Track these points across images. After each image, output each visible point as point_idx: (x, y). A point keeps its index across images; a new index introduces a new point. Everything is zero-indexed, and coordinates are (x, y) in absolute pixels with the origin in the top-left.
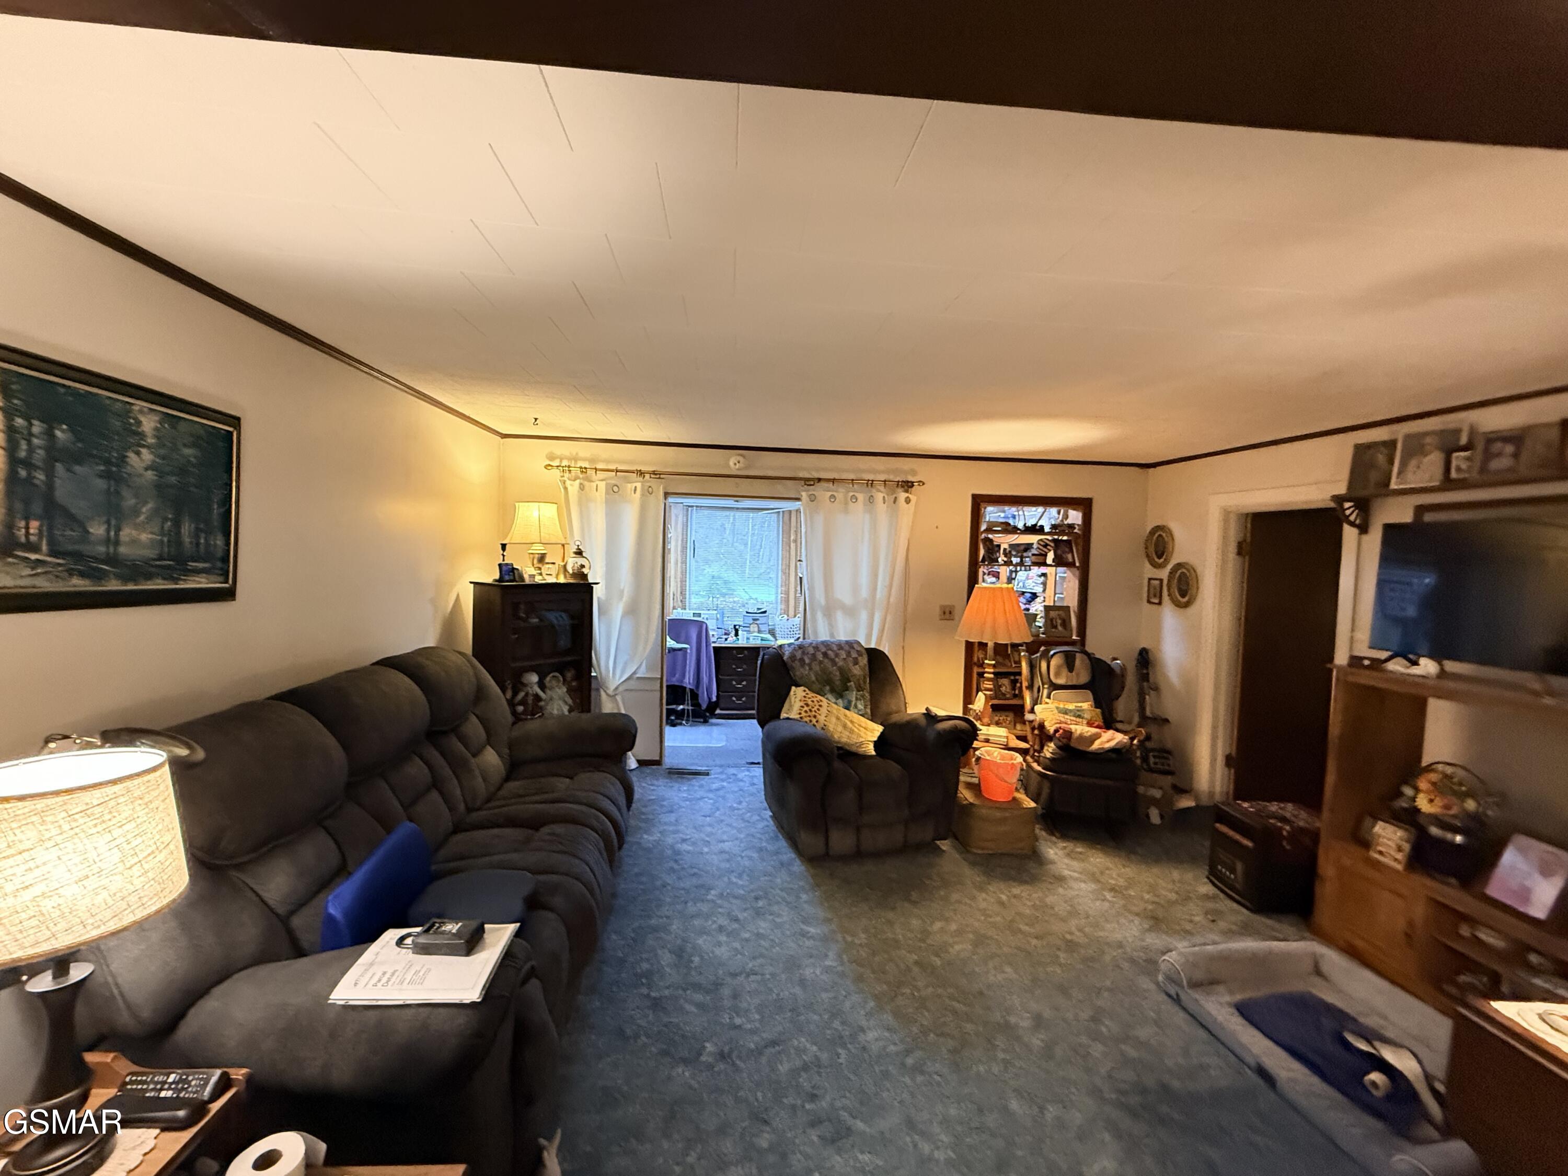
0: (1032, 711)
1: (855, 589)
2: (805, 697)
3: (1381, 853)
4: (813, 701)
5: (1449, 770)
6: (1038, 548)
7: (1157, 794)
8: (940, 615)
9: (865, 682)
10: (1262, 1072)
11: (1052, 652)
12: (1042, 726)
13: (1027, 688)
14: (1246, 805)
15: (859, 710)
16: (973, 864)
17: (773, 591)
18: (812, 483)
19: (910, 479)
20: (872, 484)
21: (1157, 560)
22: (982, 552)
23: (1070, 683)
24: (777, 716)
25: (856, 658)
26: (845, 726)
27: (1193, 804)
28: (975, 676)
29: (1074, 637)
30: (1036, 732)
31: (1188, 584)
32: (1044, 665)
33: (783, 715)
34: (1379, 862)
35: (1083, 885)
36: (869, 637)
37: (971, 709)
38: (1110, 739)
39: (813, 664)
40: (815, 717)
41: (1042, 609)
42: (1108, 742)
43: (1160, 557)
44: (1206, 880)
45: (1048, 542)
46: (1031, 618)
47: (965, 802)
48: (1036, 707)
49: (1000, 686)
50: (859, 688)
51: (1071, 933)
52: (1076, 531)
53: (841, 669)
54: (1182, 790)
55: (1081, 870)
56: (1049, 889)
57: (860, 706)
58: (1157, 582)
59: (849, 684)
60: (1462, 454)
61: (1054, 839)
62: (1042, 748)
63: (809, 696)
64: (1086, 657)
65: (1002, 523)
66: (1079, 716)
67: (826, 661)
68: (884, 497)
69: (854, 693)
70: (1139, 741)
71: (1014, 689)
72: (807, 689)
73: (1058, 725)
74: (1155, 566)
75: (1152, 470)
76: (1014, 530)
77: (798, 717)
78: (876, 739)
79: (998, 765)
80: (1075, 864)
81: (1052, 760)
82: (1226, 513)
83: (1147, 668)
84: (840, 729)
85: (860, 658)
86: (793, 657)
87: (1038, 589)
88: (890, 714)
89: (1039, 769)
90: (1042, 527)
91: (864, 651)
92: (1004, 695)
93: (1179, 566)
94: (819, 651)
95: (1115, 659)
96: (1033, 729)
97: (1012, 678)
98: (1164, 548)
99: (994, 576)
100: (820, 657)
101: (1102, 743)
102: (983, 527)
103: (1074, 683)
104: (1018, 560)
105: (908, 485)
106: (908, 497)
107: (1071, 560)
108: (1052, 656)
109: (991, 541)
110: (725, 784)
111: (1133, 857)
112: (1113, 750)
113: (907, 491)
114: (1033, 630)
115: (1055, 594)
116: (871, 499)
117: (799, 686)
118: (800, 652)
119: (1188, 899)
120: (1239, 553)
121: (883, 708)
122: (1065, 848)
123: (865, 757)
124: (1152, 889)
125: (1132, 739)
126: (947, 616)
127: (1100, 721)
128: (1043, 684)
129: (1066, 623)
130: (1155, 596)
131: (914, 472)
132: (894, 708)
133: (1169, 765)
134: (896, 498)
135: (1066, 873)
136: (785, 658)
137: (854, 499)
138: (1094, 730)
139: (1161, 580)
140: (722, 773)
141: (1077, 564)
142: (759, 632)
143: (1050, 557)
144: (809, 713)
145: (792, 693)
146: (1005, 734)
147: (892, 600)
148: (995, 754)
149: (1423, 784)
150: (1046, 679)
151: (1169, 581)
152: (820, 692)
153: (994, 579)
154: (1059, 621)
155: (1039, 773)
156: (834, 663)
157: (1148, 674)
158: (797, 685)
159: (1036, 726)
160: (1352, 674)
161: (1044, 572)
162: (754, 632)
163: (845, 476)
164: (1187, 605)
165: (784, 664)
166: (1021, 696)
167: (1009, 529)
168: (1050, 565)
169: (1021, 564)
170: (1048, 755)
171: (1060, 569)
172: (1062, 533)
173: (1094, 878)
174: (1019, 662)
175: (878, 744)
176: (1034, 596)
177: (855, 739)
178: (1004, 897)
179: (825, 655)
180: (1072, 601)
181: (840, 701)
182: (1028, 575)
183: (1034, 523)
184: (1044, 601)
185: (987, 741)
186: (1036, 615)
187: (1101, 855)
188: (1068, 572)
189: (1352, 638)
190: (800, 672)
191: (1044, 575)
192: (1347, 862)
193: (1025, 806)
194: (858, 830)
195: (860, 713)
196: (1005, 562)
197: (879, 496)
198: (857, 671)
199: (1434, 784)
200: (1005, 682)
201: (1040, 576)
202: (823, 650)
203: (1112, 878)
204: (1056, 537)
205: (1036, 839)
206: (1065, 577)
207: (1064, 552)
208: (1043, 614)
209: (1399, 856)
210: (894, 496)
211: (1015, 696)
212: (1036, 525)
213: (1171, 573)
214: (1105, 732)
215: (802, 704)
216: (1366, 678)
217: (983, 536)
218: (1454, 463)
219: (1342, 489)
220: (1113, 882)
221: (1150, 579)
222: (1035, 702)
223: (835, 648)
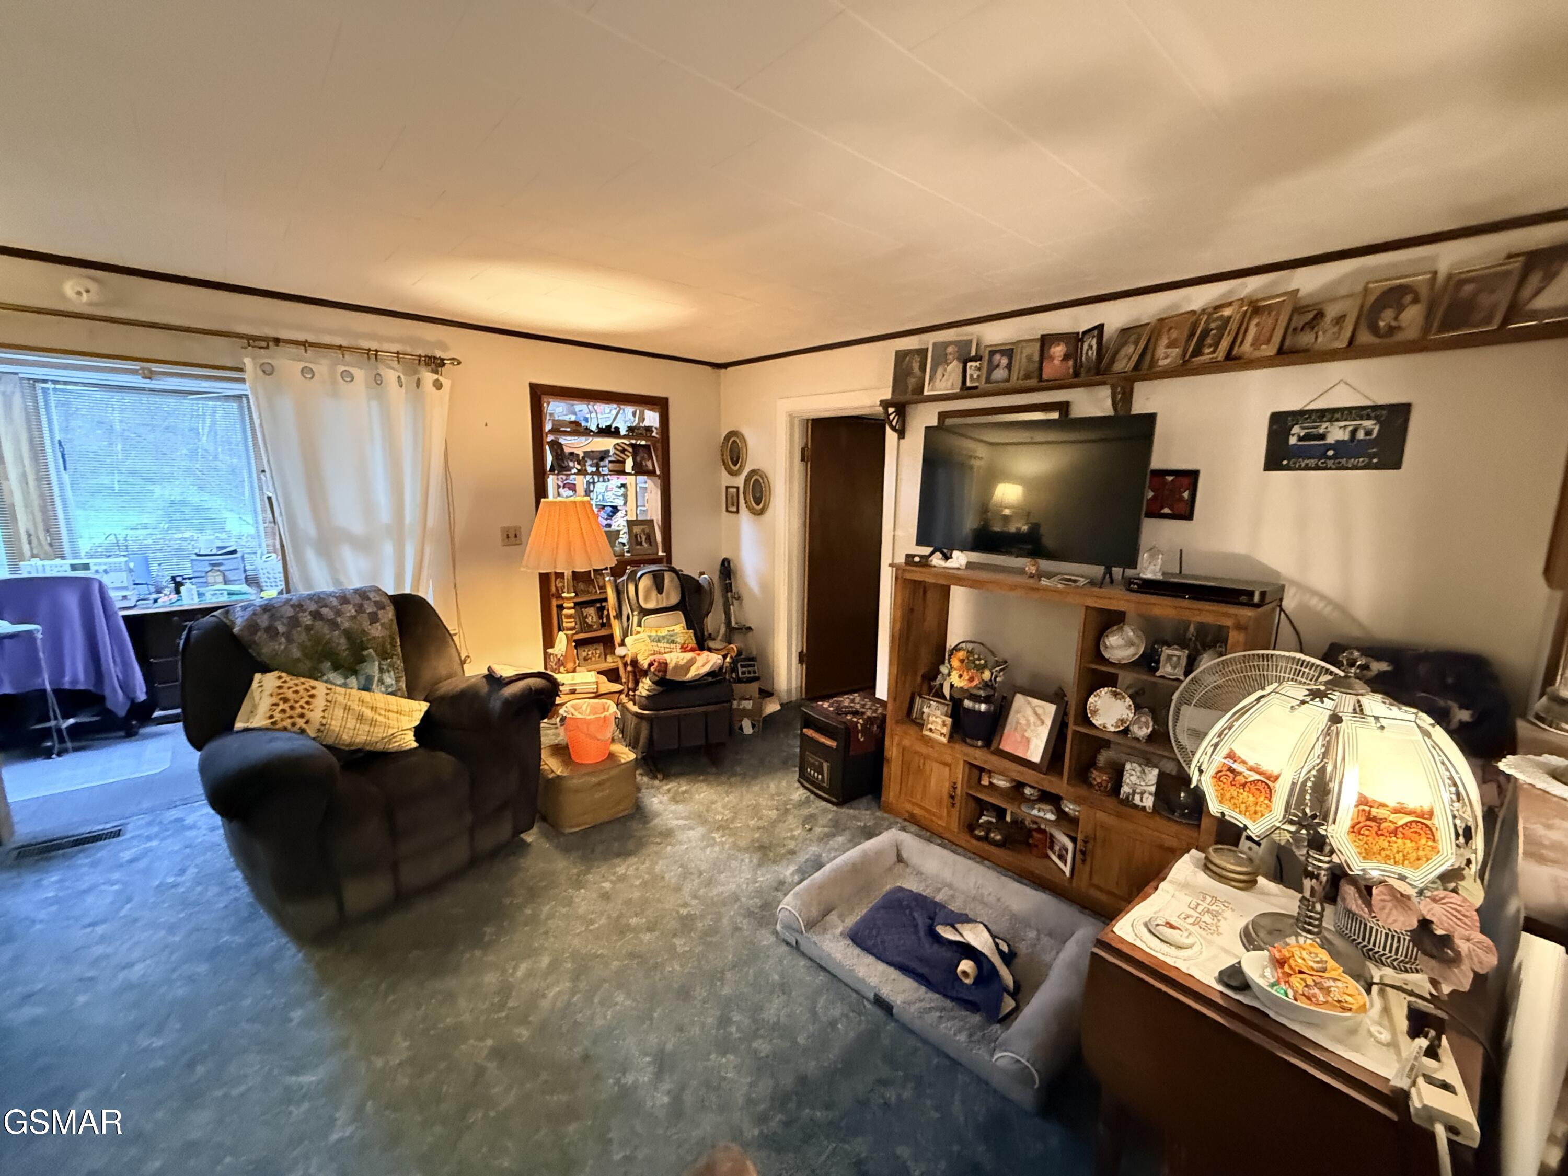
0: (623, 644)
1: (368, 509)
2: (280, 687)
3: (931, 730)
4: (297, 692)
5: (970, 646)
6: (615, 453)
7: (748, 705)
8: (503, 540)
9: (393, 645)
10: (881, 1003)
11: (639, 574)
12: (634, 663)
13: (615, 617)
14: (826, 705)
15: (388, 687)
16: (566, 849)
17: (250, 519)
18: (264, 344)
19: (438, 354)
20: (376, 355)
21: (732, 466)
22: (549, 459)
23: (660, 606)
24: (228, 727)
25: (375, 614)
26: (360, 718)
27: (778, 707)
28: (554, 610)
29: (660, 553)
30: (629, 668)
31: (761, 492)
32: (631, 588)
33: (239, 725)
34: (930, 739)
35: (691, 833)
36: (399, 578)
37: (551, 654)
38: (706, 662)
39: (294, 632)
40: (302, 716)
41: (625, 524)
42: (703, 666)
43: (735, 464)
44: (797, 784)
45: (626, 447)
46: (613, 536)
47: (551, 776)
48: (627, 640)
49: (586, 617)
50: (384, 655)
51: (685, 905)
52: (654, 434)
53: (348, 634)
54: (767, 694)
55: (686, 814)
56: (656, 853)
57: (389, 679)
58: (735, 490)
59: (365, 653)
60: (973, 364)
61: (656, 783)
62: (637, 683)
63: (291, 683)
64: (674, 575)
65: (572, 422)
66: (673, 642)
67: (319, 624)
68: (399, 377)
69: (377, 663)
70: (731, 657)
71: (601, 617)
72: (284, 674)
73: (652, 658)
74: (732, 473)
75: (723, 370)
76: (587, 432)
77: (266, 723)
78: (417, 723)
79: (587, 723)
80: (680, 807)
81: (648, 697)
82: (791, 417)
83: (730, 579)
84: (351, 723)
85: (380, 613)
86: (252, 626)
87: (619, 502)
88: (439, 681)
89: (635, 709)
90: (617, 429)
91: (387, 601)
92: (590, 626)
93: (753, 472)
94: (304, 611)
95: (702, 574)
96: (625, 665)
97: (598, 605)
98: (739, 453)
99: (570, 489)
100: (306, 619)
101: (698, 669)
102: (548, 427)
103: (664, 605)
104: (594, 469)
105: (436, 364)
106: (437, 380)
107: (651, 468)
108: (640, 578)
109: (560, 445)
110: (154, 843)
111: (733, 780)
112: (710, 674)
113: (437, 373)
114: (617, 549)
115: (637, 506)
116: (378, 380)
117: (270, 671)
118: (266, 616)
119: (787, 811)
120: (803, 459)
121: (427, 675)
122: (669, 790)
123: (403, 754)
124: (755, 811)
125: (725, 657)
126: (512, 539)
127: (692, 643)
128: (632, 611)
129: (650, 538)
130: (733, 505)
131: (444, 346)
132: (443, 672)
133: (755, 672)
134: (419, 379)
135: (674, 823)
136: (236, 630)
137: (348, 377)
138: (690, 655)
139: (738, 488)
140: (150, 824)
141: (658, 473)
142: (226, 582)
143: (629, 464)
144: (289, 713)
145: (255, 685)
146: (594, 680)
147: (430, 523)
148: (584, 707)
149: (955, 663)
150: (635, 606)
151: (744, 487)
152: (314, 674)
153: (571, 493)
154: (644, 538)
155: (637, 715)
156: (334, 625)
157: (731, 584)
158: (265, 669)
159: (629, 662)
160: (909, 571)
161: (624, 482)
162: (216, 583)
163: (327, 339)
164: (761, 513)
165: (235, 638)
166: (607, 625)
167: (578, 429)
168: (629, 474)
169: (598, 473)
170: (645, 693)
171: (641, 478)
172: (640, 436)
173: (701, 819)
174: (603, 588)
175: (419, 732)
176: (615, 509)
177: (379, 733)
178: (607, 885)
179: (316, 615)
180: (654, 513)
181: (353, 681)
182: (607, 486)
183: (608, 424)
184: (626, 515)
185: (573, 692)
186: (619, 531)
187: (704, 787)
188: (649, 481)
189: (894, 536)
190: (268, 648)
191: (623, 486)
192: (907, 742)
193: (623, 761)
194: (395, 868)
195: (390, 690)
196: (579, 470)
197: (391, 375)
198: (376, 631)
199: (962, 661)
200: (591, 611)
201: (620, 487)
202: (313, 607)
203: (719, 813)
204: (633, 442)
205: (639, 789)
206: (646, 488)
207: (643, 458)
208: (626, 530)
209: (945, 730)
210: (416, 377)
211: (603, 625)
212: (610, 427)
213: (746, 481)
214: (699, 655)
215: (275, 700)
216: (917, 575)
217: (550, 438)
218: (969, 372)
219: (887, 395)
220: (719, 817)
221: (727, 487)
222: (625, 634)
223: (335, 602)
